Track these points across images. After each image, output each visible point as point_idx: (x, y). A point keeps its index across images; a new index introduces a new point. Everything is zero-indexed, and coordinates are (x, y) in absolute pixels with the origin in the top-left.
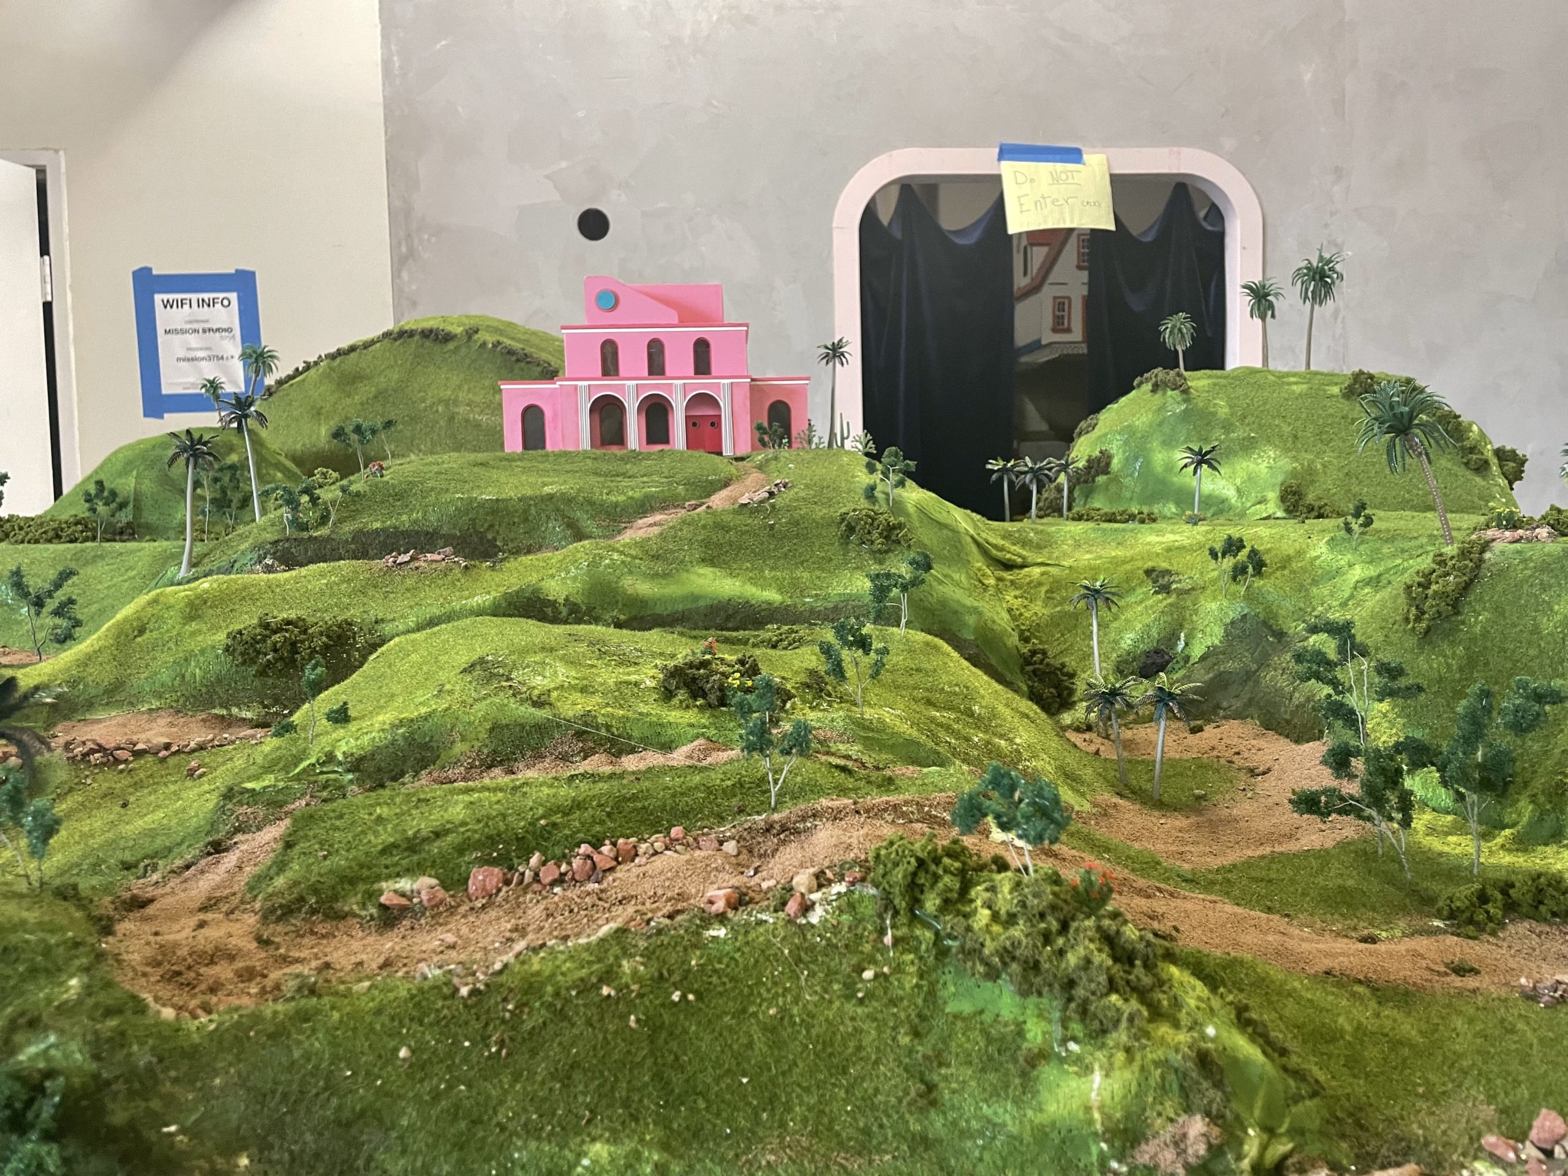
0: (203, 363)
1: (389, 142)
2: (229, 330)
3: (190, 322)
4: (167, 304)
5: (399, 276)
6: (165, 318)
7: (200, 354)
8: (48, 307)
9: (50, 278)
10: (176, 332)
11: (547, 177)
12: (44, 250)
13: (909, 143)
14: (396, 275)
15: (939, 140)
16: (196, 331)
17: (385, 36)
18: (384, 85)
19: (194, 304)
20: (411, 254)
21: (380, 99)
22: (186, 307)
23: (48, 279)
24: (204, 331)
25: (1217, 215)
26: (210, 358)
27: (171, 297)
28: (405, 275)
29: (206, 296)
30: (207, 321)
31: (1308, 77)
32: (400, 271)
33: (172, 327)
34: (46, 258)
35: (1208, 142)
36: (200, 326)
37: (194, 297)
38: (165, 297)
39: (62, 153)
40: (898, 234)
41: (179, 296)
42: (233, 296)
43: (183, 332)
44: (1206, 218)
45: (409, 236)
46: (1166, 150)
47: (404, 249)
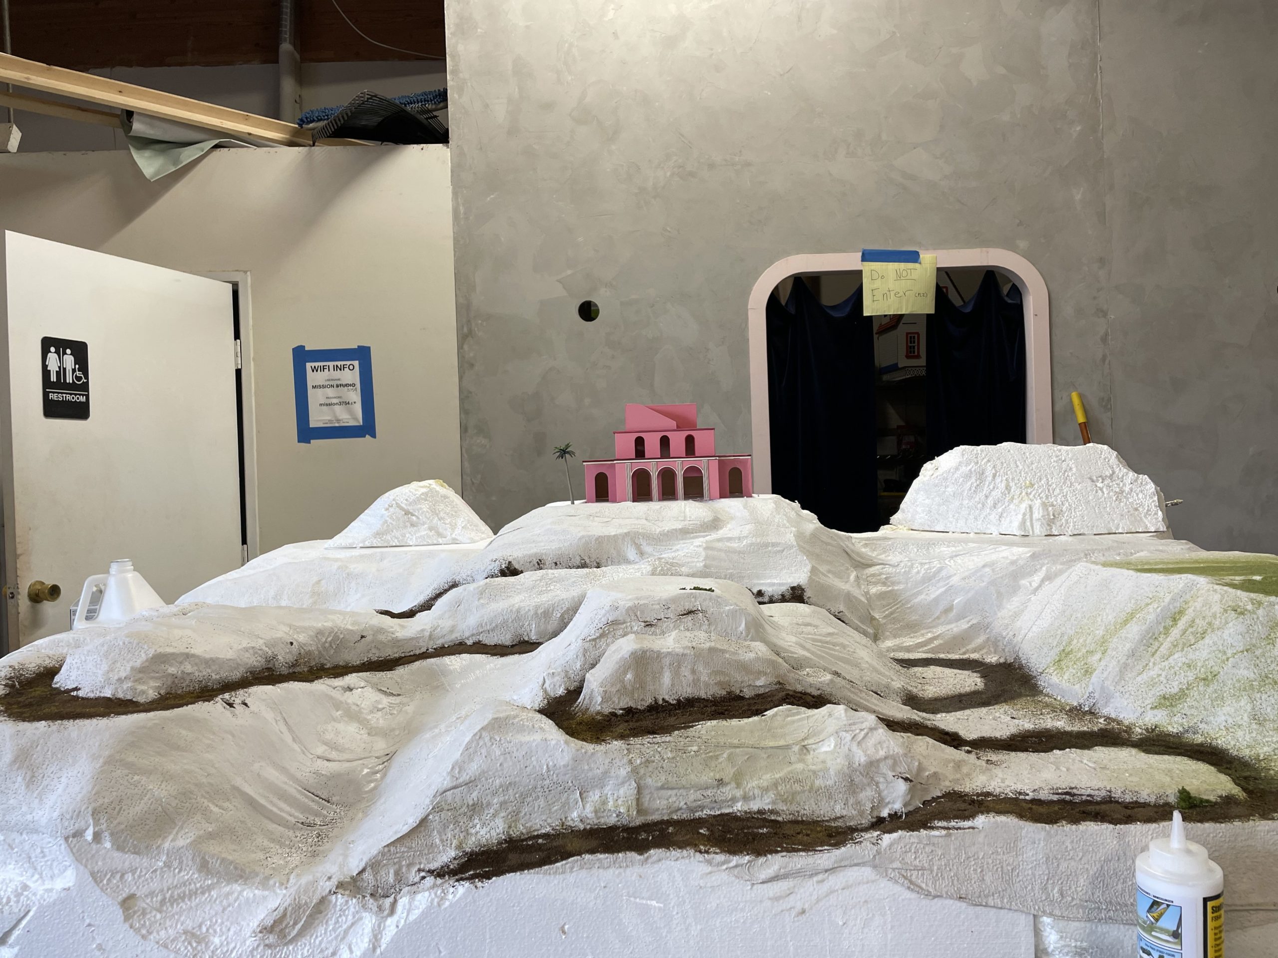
0: (337, 408)
1: (457, 262)
2: (353, 385)
3: (329, 380)
4: (314, 369)
5: (462, 348)
6: (313, 378)
7: (335, 401)
8: (238, 373)
9: (240, 354)
10: (320, 387)
11: (558, 281)
12: (237, 336)
13: (799, 250)
14: (460, 347)
15: (820, 248)
16: (332, 386)
17: (455, 194)
18: (454, 225)
19: (332, 368)
20: (470, 333)
21: (451, 233)
22: (326, 371)
23: (239, 355)
24: (337, 386)
25: (1017, 292)
26: (340, 404)
27: (317, 364)
28: (466, 347)
29: (339, 363)
30: (339, 380)
31: (1078, 197)
32: (463, 344)
33: (317, 384)
34: (238, 341)
35: (1009, 244)
36: (335, 383)
37: (331, 364)
38: (313, 364)
39: (249, 273)
40: (792, 310)
41: (322, 364)
42: (356, 363)
43: (324, 387)
44: (1007, 295)
45: (469, 321)
46: (978, 250)
47: (465, 330)
